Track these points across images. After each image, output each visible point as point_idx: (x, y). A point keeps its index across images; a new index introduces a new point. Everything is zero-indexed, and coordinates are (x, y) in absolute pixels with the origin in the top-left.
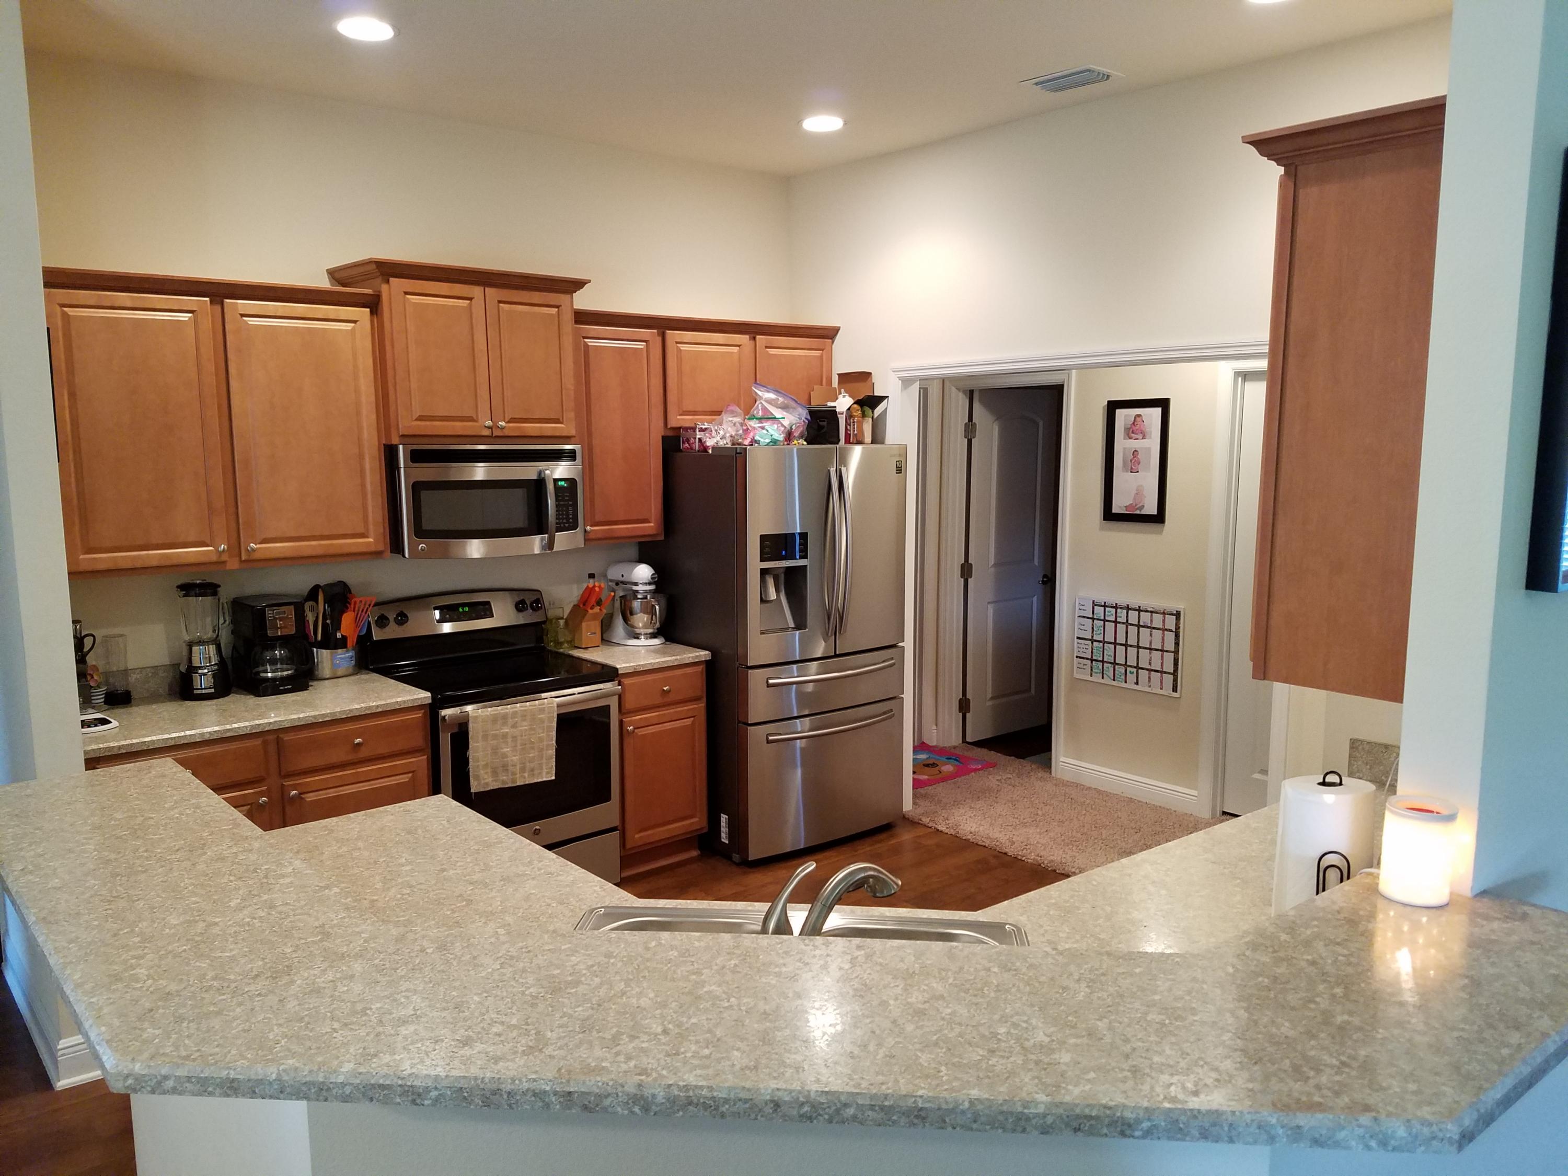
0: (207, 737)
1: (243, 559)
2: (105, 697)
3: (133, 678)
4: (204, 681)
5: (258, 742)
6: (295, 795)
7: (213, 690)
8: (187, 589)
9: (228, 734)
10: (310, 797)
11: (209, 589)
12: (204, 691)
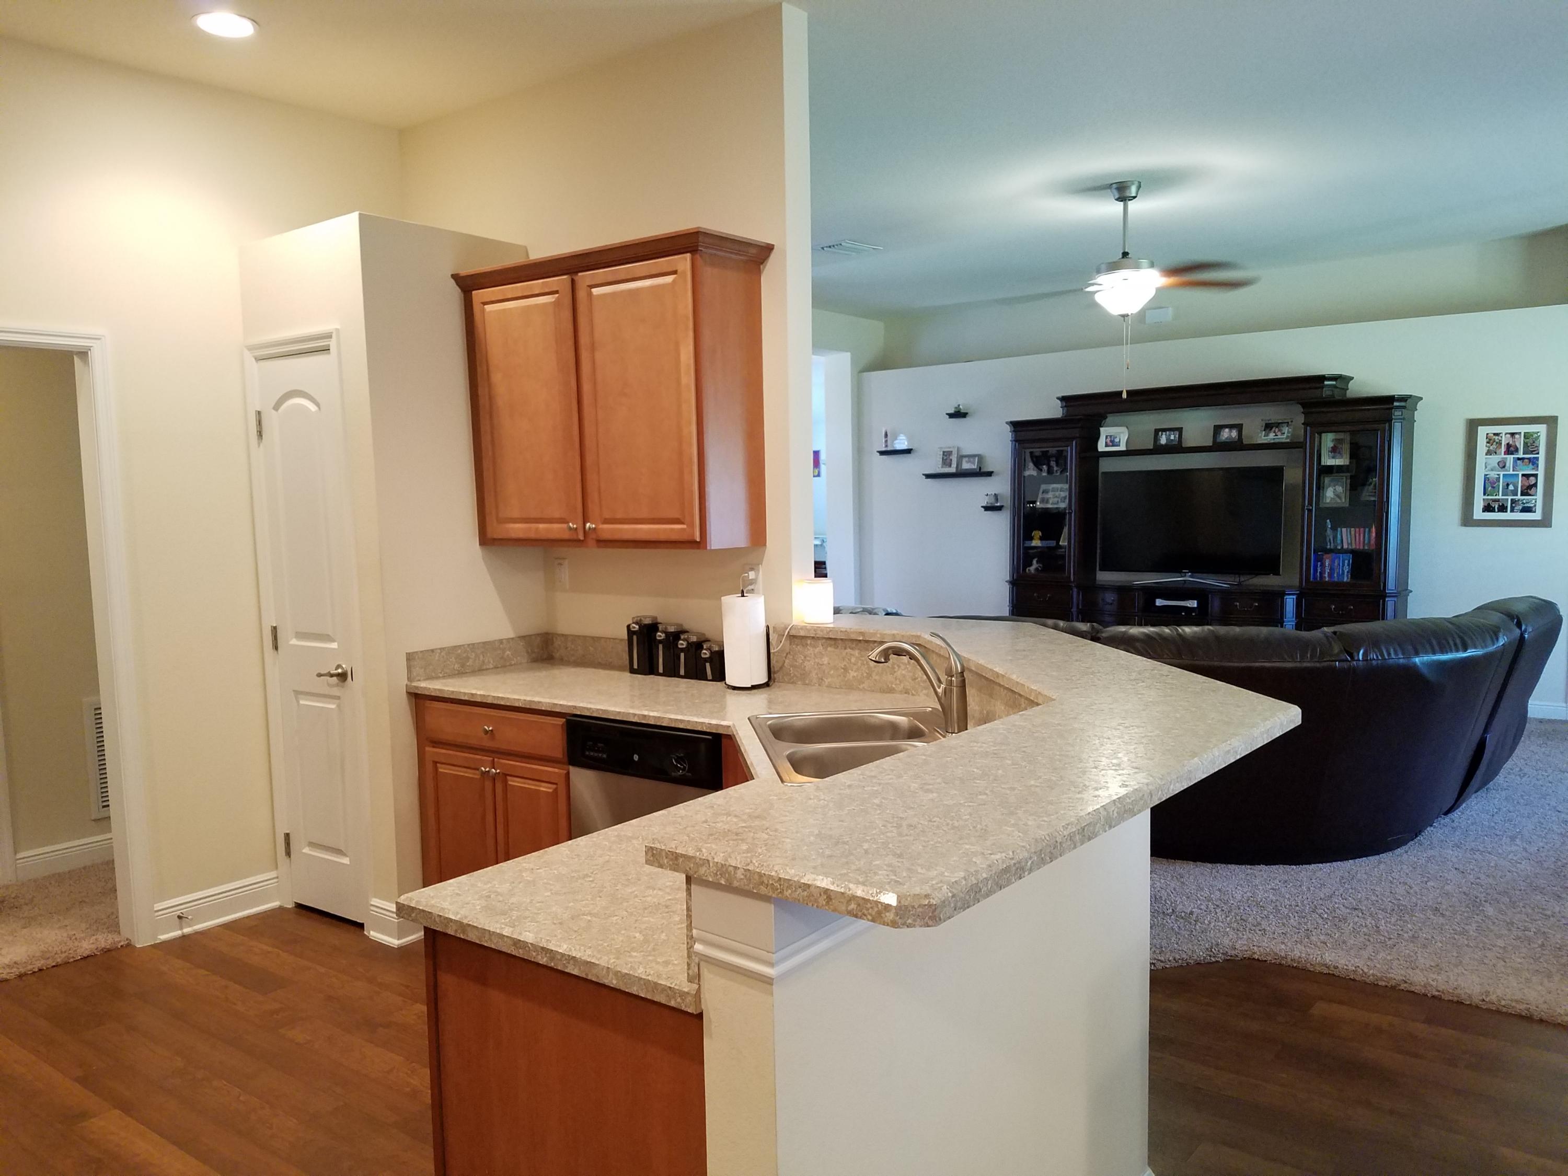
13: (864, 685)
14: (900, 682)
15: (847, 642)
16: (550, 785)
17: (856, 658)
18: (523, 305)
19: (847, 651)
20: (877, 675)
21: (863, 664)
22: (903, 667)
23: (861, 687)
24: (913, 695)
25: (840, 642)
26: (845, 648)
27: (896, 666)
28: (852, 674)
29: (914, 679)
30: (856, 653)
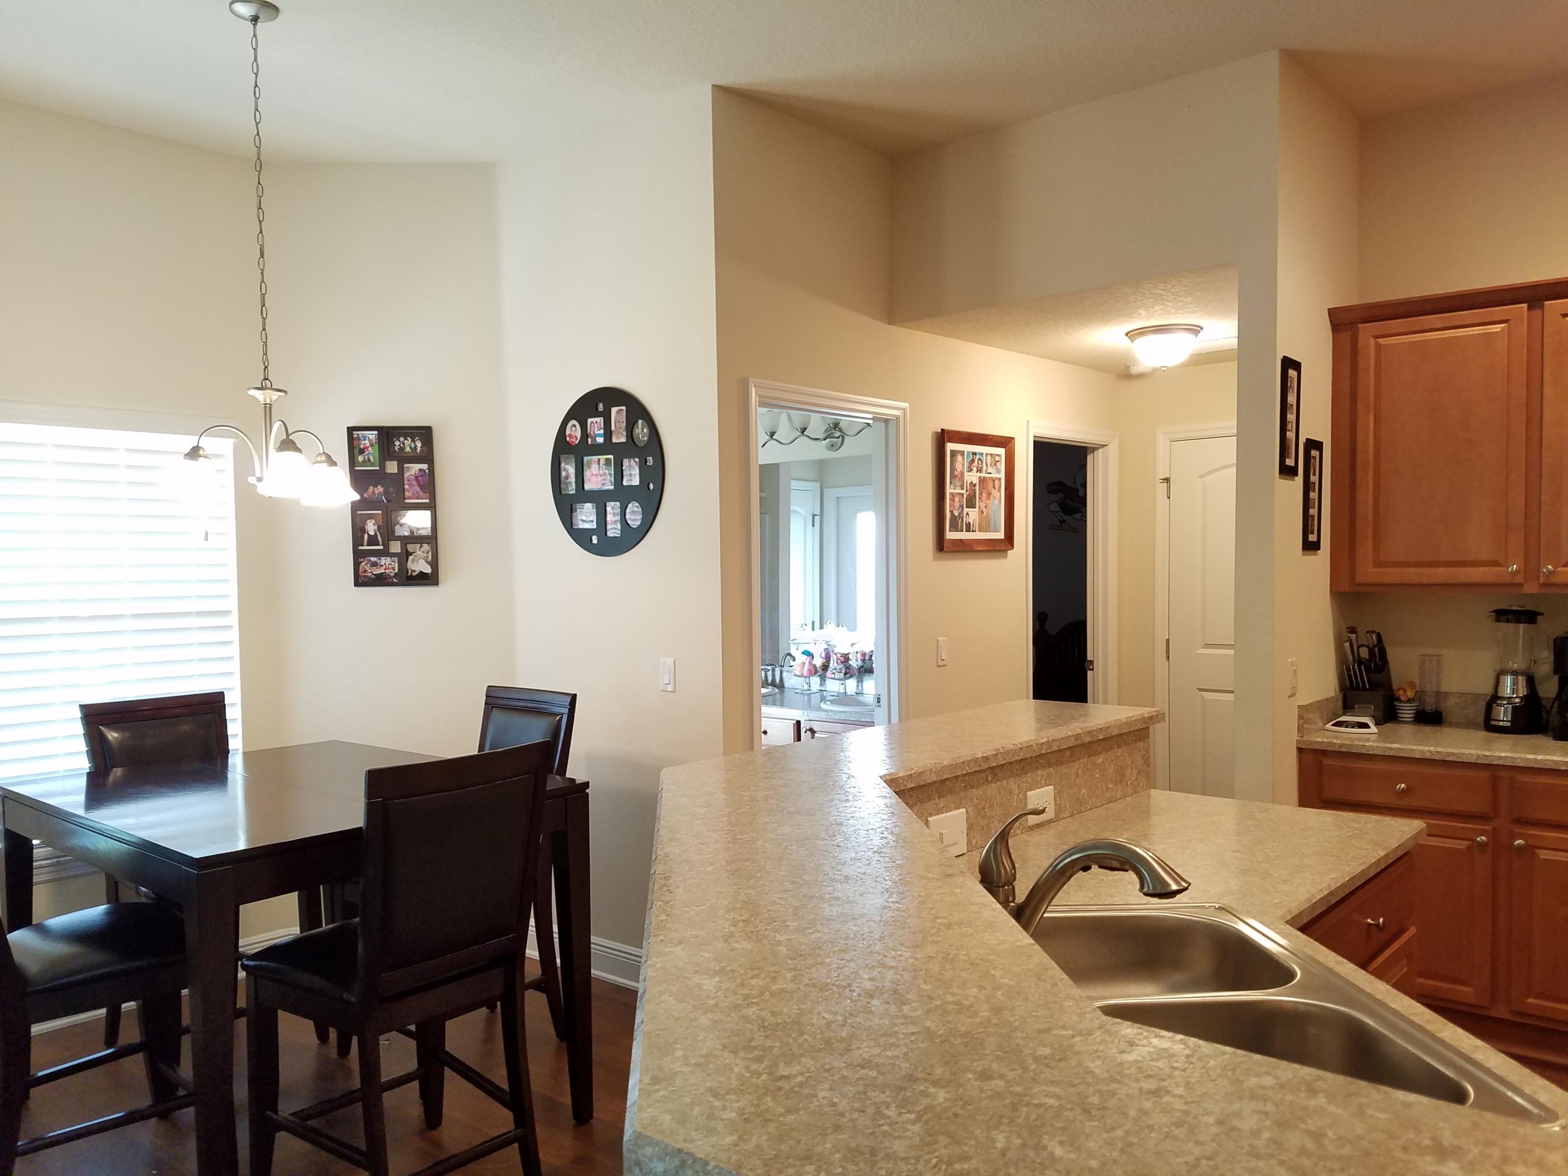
0: (1428, 756)
1: (1542, 581)
2: (1415, 713)
3: (1452, 701)
4: (1503, 715)
5: (1485, 775)
6: (1519, 846)
7: (1509, 724)
8: (1501, 615)
9: (1450, 758)
10: (1544, 855)
11: (1529, 617)
12: (1501, 724)
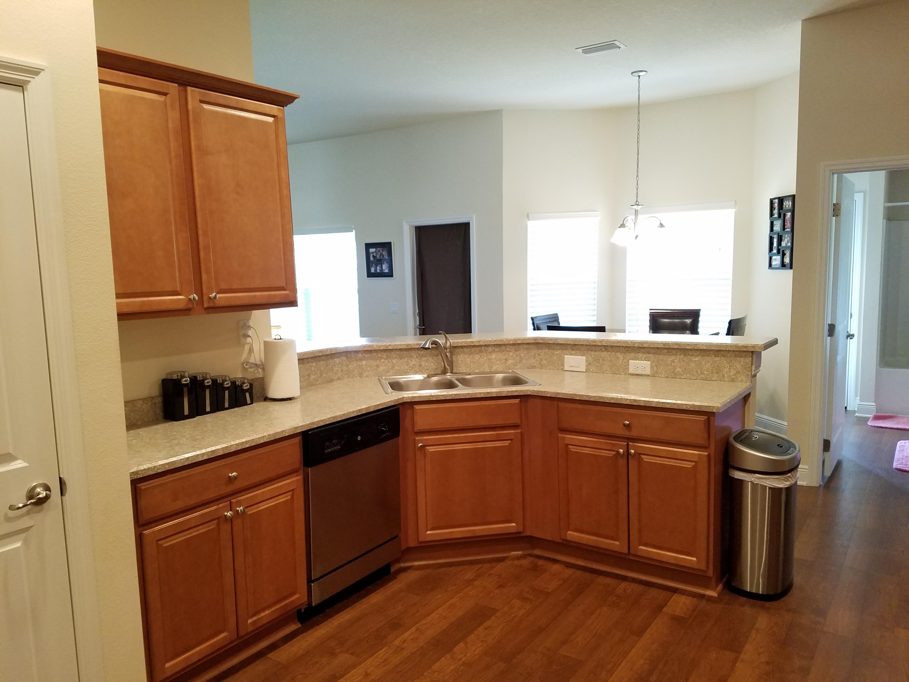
13: (319, 382)
14: (336, 374)
15: (309, 360)
16: (287, 494)
17: (314, 367)
18: (131, 94)
19: (309, 364)
20: (325, 374)
21: (318, 370)
22: (337, 366)
23: (317, 383)
24: (342, 379)
25: (305, 360)
26: (308, 363)
27: (333, 366)
28: (312, 377)
29: (342, 371)
30: (314, 364)
